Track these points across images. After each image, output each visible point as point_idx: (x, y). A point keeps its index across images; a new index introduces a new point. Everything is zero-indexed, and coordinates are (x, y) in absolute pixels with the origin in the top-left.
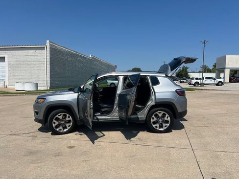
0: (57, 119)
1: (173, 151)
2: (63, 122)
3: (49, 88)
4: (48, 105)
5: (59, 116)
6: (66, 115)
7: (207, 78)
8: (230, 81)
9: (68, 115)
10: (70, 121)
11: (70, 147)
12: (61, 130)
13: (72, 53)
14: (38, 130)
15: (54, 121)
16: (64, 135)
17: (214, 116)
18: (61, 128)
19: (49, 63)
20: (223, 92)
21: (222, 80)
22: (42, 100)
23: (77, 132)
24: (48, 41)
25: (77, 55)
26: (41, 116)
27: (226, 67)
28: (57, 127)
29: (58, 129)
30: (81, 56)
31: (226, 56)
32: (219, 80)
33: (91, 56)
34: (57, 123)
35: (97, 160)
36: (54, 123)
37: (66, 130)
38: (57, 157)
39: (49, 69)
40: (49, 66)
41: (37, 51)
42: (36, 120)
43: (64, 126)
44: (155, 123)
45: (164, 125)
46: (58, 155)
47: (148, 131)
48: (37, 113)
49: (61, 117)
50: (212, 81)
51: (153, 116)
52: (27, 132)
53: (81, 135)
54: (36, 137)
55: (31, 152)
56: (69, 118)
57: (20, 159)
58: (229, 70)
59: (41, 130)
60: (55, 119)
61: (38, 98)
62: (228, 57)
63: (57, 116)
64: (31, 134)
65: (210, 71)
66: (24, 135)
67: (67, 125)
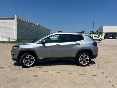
0: (26, 59)
1: (95, 78)
2: (29, 61)
3: (16, 40)
4: (20, 50)
5: (27, 57)
6: (31, 56)
7: (95, 37)
8: (105, 39)
9: (32, 56)
10: (33, 60)
11: (36, 76)
12: (28, 65)
13: (28, 23)
14: (14, 64)
15: (24, 60)
16: (30, 68)
17: (107, 56)
18: (28, 64)
19: (16, 27)
20: (104, 44)
21: (101, 38)
22: (17, 48)
23: (37, 66)
24: (16, 16)
25: (31, 23)
26: (16, 57)
27: (103, 32)
28: (26, 63)
29: (26, 65)
30: (33, 24)
31: (103, 27)
32: (100, 38)
33: (38, 24)
34: (26, 61)
35: (54, 85)
36: (24, 61)
37: (31, 65)
38: (28, 83)
39: (16, 30)
40: (16, 29)
41: (10, 20)
42: (13, 59)
43: (30, 63)
44: (81, 61)
45: (86, 62)
46: (29, 81)
47: (77, 65)
48: (13, 55)
49: (28, 58)
50: (97, 38)
51: (80, 57)
52: (7, 66)
53: (40, 68)
54: (13, 69)
55: (11, 80)
56: (33, 58)
57: (5, 85)
58: (104, 33)
59: (15, 64)
60: (25, 59)
61: (14, 46)
62: (104, 27)
63: (26, 57)
64: (10, 68)
65: (95, 34)
66: (6, 68)
67: (32, 62)
